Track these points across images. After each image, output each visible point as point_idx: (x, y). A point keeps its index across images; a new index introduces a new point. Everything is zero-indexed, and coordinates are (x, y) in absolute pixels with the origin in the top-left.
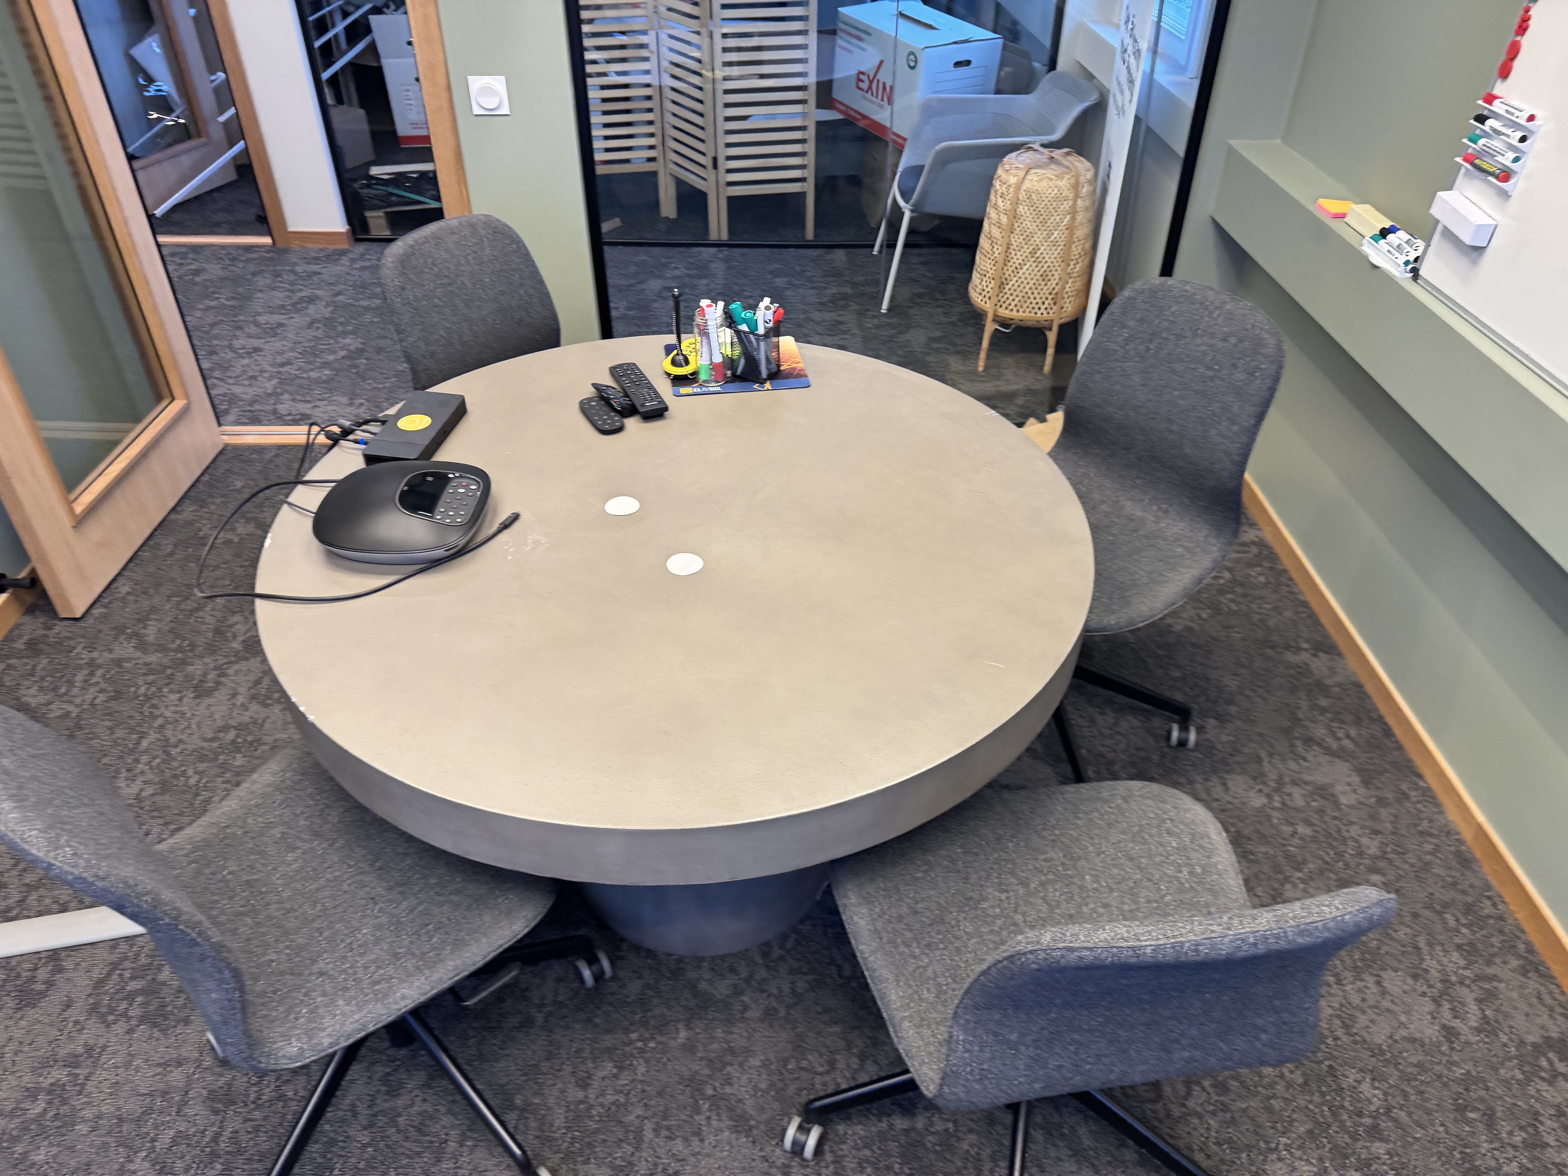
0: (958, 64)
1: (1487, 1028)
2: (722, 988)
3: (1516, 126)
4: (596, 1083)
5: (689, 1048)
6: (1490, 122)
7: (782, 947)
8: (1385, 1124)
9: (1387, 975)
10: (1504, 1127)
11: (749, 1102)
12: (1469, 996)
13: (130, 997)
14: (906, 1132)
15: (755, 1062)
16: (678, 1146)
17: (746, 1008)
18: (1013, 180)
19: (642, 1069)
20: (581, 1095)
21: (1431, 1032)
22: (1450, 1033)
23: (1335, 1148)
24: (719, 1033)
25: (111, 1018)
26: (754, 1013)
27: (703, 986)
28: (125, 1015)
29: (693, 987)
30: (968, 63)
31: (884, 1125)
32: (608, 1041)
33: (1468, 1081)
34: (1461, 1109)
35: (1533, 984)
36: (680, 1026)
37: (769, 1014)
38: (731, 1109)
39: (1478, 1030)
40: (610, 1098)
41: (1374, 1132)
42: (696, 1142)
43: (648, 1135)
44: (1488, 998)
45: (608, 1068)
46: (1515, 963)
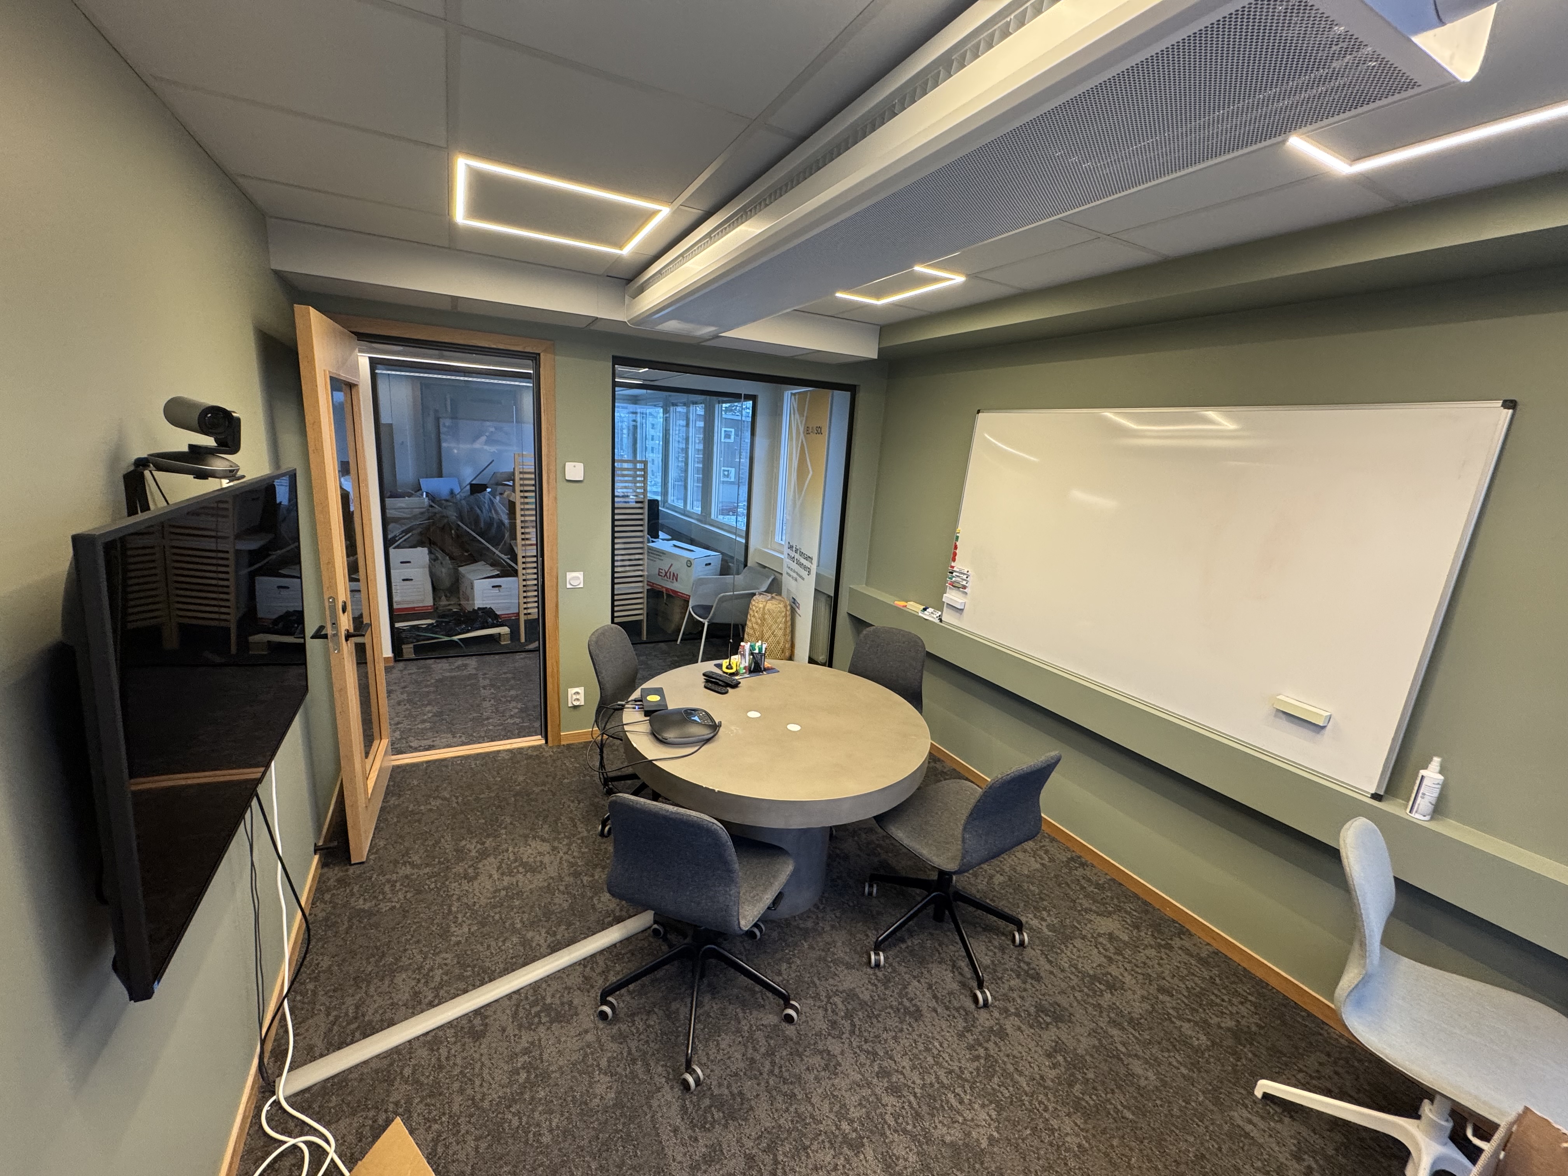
0: (706, 565)
1: (1052, 860)
2: (809, 924)
3: (964, 574)
4: (784, 972)
5: (811, 947)
6: (954, 574)
7: (822, 904)
8: (1043, 896)
9: (1016, 854)
10: (1073, 886)
11: (847, 958)
12: (1042, 853)
13: (538, 1015)
14: (907, 947)
15: (839, 944)
16: (831, 981)
17: (823, 929)
18: (761, 606)
19: (798, 962)
20: (781, 978)
21: (1038, 866)
22: (1043, 864)
23: (1034, 907)
24: (819, 939)
25: (533, 1027)
26: (828, 928)
27: (802, 926)
28: (540, 1022)
29: (798, 927)
30: (710, 564)
31: (898, 948)
32: (778, 956)
33: (1056, 876)
34: (1059, 885)
35: (1055, 844)
36: (803, 942)
37: (833, 927)
38: (842, 963)
39: (1050, 862)
40: (793, 975)
41: (1042, 899)
42: (837, 978)
43: (817, 982)
44: (1046, 852)
45: (784, 966)
46: (1047, 840)
